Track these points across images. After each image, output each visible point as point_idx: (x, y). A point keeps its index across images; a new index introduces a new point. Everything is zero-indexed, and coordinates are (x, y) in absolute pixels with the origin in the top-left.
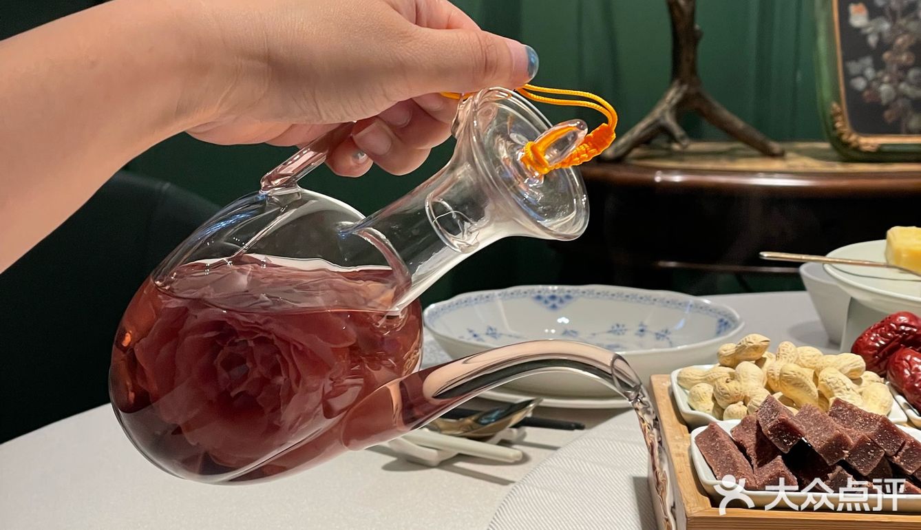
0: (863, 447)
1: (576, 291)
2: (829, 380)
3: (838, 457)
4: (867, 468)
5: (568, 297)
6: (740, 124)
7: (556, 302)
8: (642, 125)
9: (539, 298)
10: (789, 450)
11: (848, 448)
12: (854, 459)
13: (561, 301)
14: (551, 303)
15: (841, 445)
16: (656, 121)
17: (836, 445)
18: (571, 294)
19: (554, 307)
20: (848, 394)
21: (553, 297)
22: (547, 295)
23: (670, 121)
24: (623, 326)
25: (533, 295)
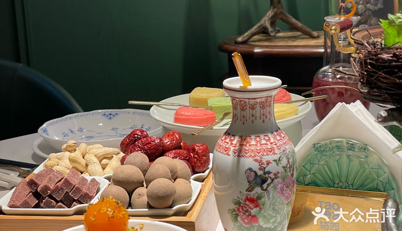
0: (57, 189)
1: (120, 112)
2: (87, 159)
3: (47, 194)
4: (59, 197)
5: (116, 114)
6: (300, 24)
7: (111, 116)
8: (255, 27)
9: (105, 114)
10: (34, 191)
11: (50, 190)
12: (54, 194)
13: (114, 116)
14: (109, 116)
15: (47, 189)
16: (262, 24)
17: (45, 189)
18: (118, 113)
19: (110, 118)
20: (93, 165)
21: (110, 114)
22: (108, 113)
23: (268, 25)
24: (136, 125)
25: (102, 114)
